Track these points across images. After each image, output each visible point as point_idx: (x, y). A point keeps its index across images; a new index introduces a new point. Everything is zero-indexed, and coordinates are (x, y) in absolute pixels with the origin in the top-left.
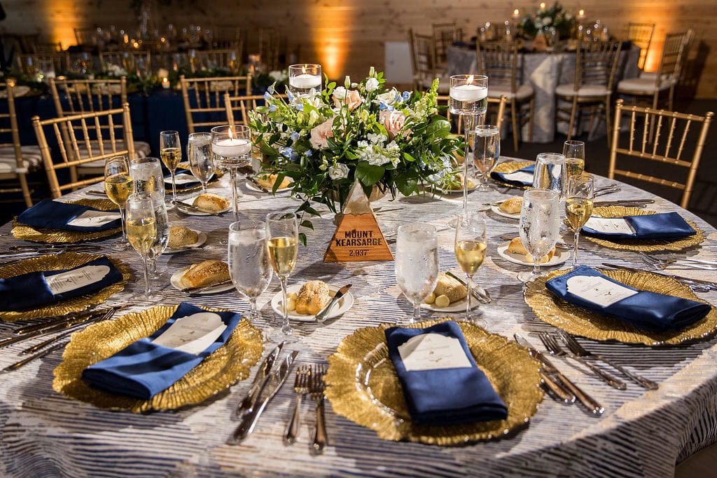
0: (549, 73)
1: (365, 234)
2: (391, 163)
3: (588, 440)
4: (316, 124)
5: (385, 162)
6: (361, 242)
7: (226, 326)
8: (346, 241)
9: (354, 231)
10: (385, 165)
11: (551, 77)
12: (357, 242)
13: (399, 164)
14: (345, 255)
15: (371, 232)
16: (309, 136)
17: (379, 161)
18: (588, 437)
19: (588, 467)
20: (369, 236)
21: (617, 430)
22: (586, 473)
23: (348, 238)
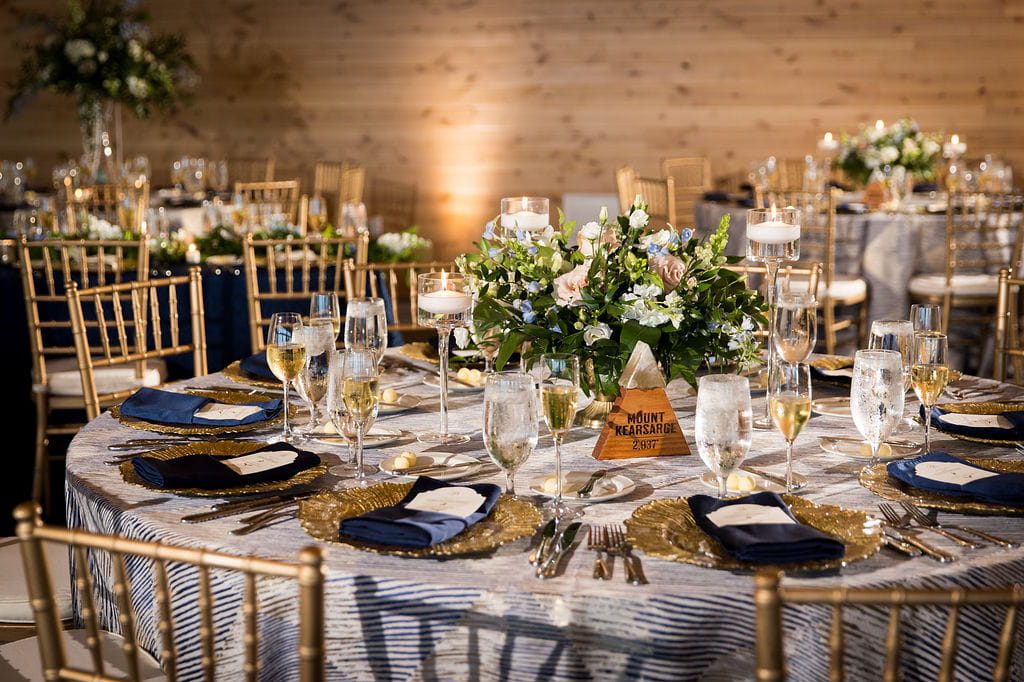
0: (896, 251)
1: (654, 417)
2: (670, 322)
3: (933, 580)
4: (560, 273)
5: (662, 322)
6: (649, 429)
7: (484, 498)
8: (628, 429)
9: (640, 413)
10: (660, 326)
11: (900, 260)
12: (643, 430)
13: (682, 324)
14: (626, 448)
15: (662, 414)
16: (550, 289)
17: (653, 318)
18: (934, 577)
19: (937, 616)
20: (659, 420)
21: (969, 574)
22: (934, 623)
23: (632, 423)
